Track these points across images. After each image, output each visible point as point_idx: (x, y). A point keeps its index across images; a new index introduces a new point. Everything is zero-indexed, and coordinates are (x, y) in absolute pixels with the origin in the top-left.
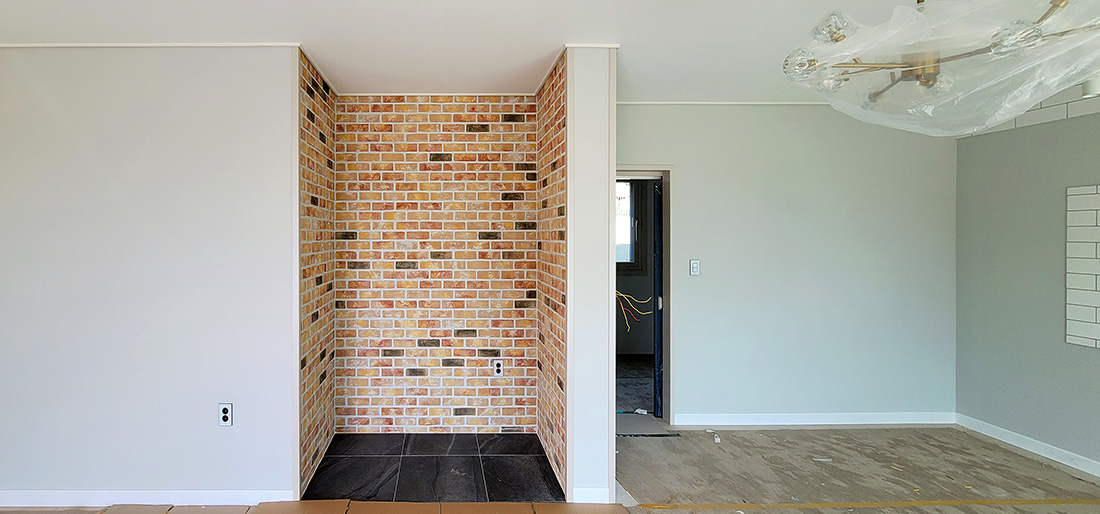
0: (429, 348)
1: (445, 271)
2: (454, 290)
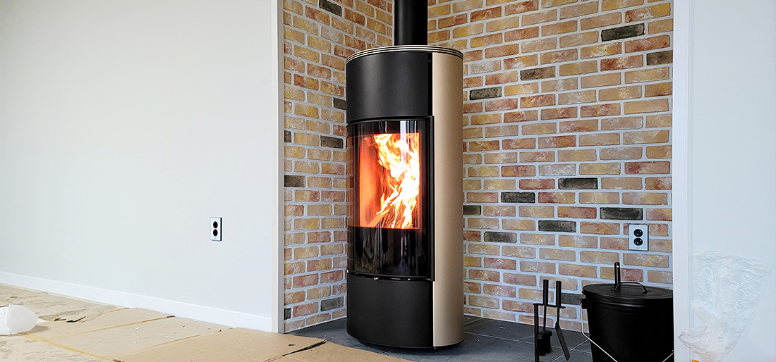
0: (517, 205)
1: (543, 96)
2: (558, 121)
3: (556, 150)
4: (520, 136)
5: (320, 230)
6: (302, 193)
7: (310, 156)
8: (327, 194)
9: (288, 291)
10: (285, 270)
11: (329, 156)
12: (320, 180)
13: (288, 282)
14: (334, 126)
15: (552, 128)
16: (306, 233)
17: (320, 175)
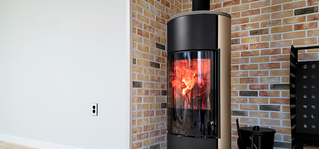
0: (248, 97)
1: (262, 43)
2: (270, 56)
3: (269, 70)
4: (250, 63)
5: (149, 110)
6: (141, 91)
7: (145, 72)
8: (153, 92)
9: (134, 142)
10: (133, 131)
11: (154, 72)
12: (149, 84)
13: (134, 138)
14: (156, 57)
15: (267, 59)
16: (143, 111)
17: (150, 82)
